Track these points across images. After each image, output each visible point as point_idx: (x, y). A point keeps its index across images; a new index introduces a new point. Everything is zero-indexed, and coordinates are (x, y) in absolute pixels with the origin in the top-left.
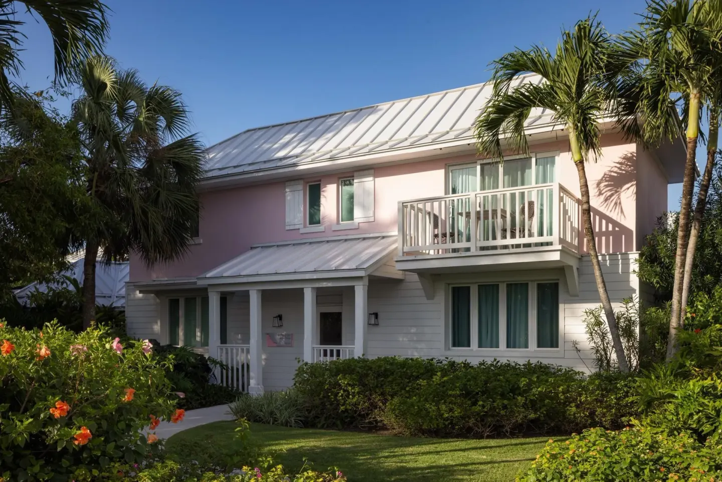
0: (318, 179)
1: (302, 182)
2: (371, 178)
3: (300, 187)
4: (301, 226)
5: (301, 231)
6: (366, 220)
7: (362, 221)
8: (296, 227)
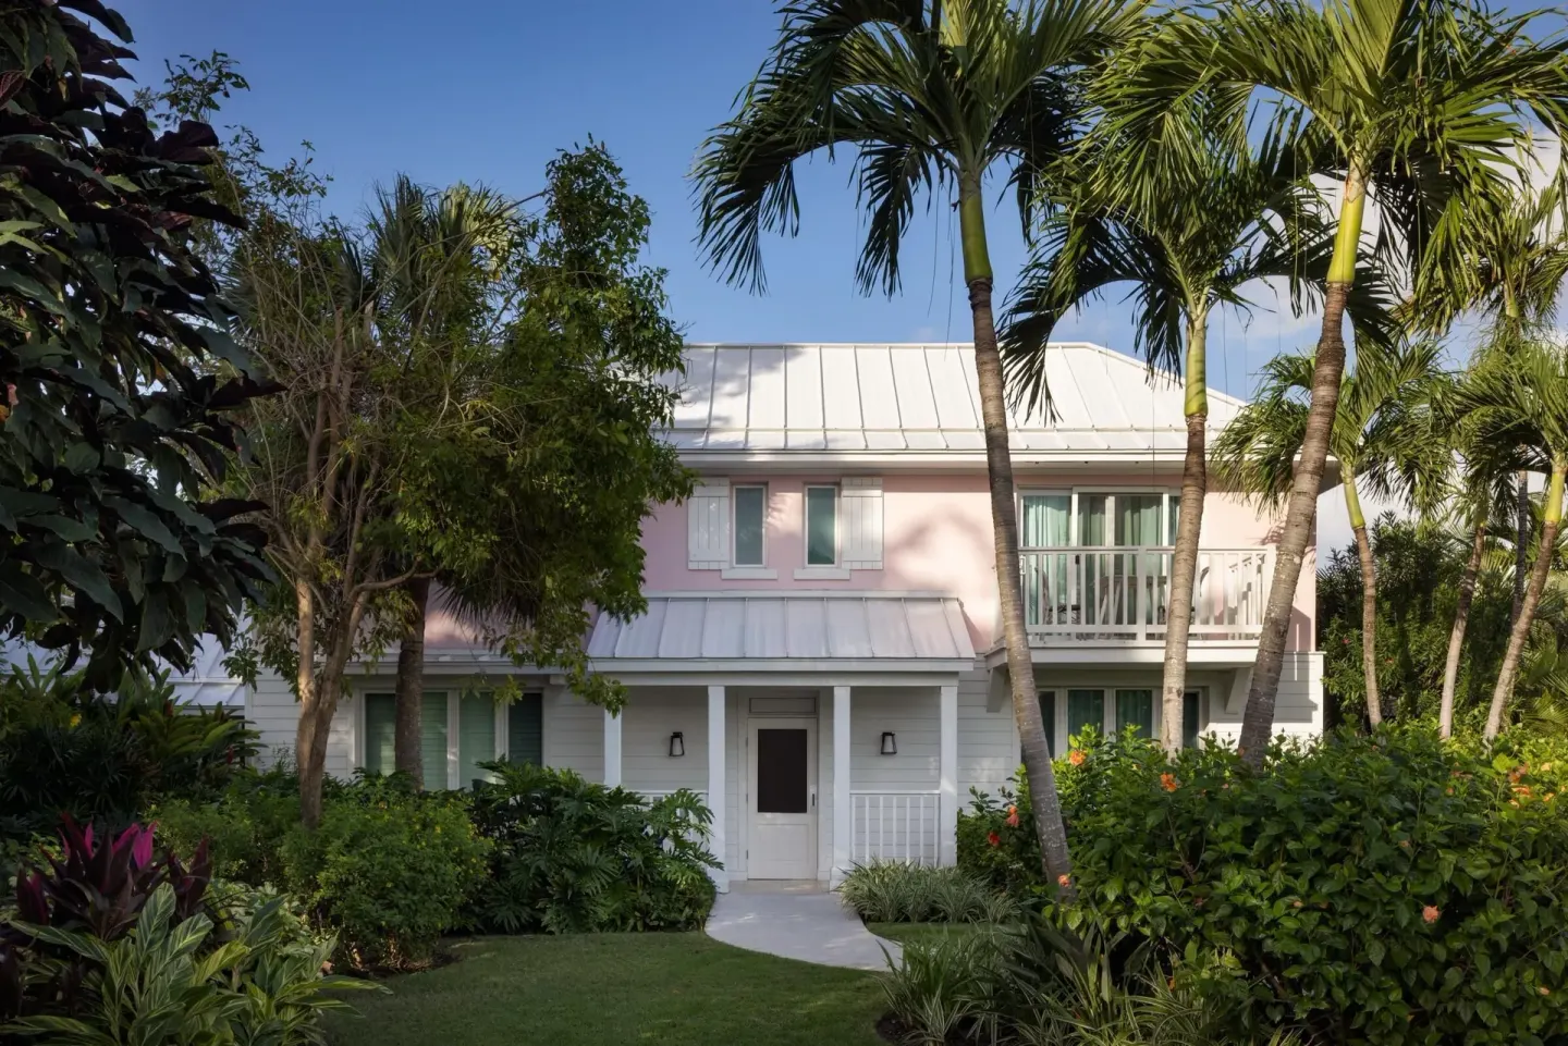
0: (764, 479)
1: (727, 481)
2: (878, 492)
3: (725, 491)
4: (723, 566)
5: (725, 575)
6: (867, 566)
7: (857, 566)
8: (714, 566)
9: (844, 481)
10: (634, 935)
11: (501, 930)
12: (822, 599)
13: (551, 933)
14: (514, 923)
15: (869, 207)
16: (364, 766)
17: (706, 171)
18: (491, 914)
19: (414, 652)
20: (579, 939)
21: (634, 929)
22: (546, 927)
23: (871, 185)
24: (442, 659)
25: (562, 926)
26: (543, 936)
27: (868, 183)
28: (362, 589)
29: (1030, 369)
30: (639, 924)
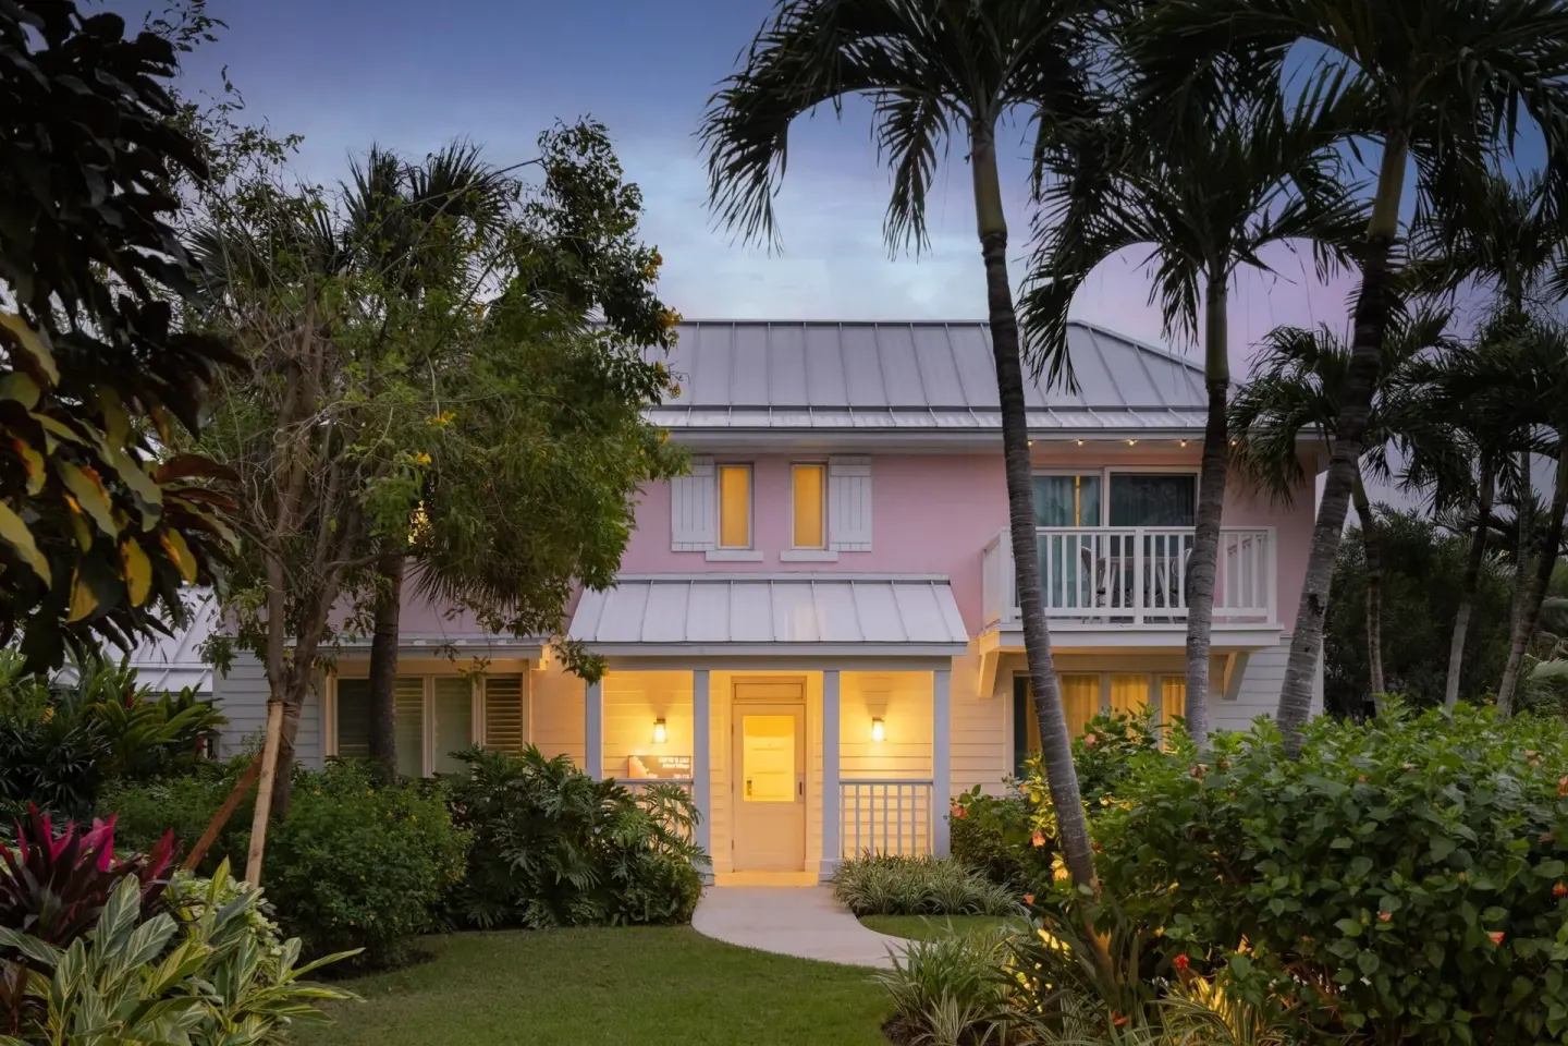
0: (750, 458)
1: (711, 460)
2: (866, 472)
3: (707, 470)
4: (707, 548)
5: (709, 557)
6: (856, 548)
7: (846, 548)
8: (698, 548)
9: (833, 460)
10: (618, 930)
11: (473, 926)
12: (809, 582)
13: (532, 929)
14: (488, 920)
15: (890, 163)
16: (336, 754)
17: (710, 129)
18: (463, 911)
19: (389, 635)
20: (562, 936)
21: (619, 923)
22: (527, 923)
23: (891, 140)
24: (416, 643)
25: (544, 922)
26: (524, 932)
27: (887, 138)
28: (335, 567)
29: (1052, 336)
30: (624, 920)
